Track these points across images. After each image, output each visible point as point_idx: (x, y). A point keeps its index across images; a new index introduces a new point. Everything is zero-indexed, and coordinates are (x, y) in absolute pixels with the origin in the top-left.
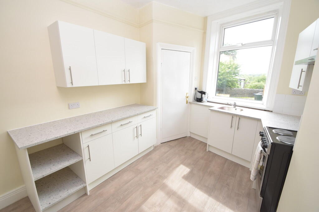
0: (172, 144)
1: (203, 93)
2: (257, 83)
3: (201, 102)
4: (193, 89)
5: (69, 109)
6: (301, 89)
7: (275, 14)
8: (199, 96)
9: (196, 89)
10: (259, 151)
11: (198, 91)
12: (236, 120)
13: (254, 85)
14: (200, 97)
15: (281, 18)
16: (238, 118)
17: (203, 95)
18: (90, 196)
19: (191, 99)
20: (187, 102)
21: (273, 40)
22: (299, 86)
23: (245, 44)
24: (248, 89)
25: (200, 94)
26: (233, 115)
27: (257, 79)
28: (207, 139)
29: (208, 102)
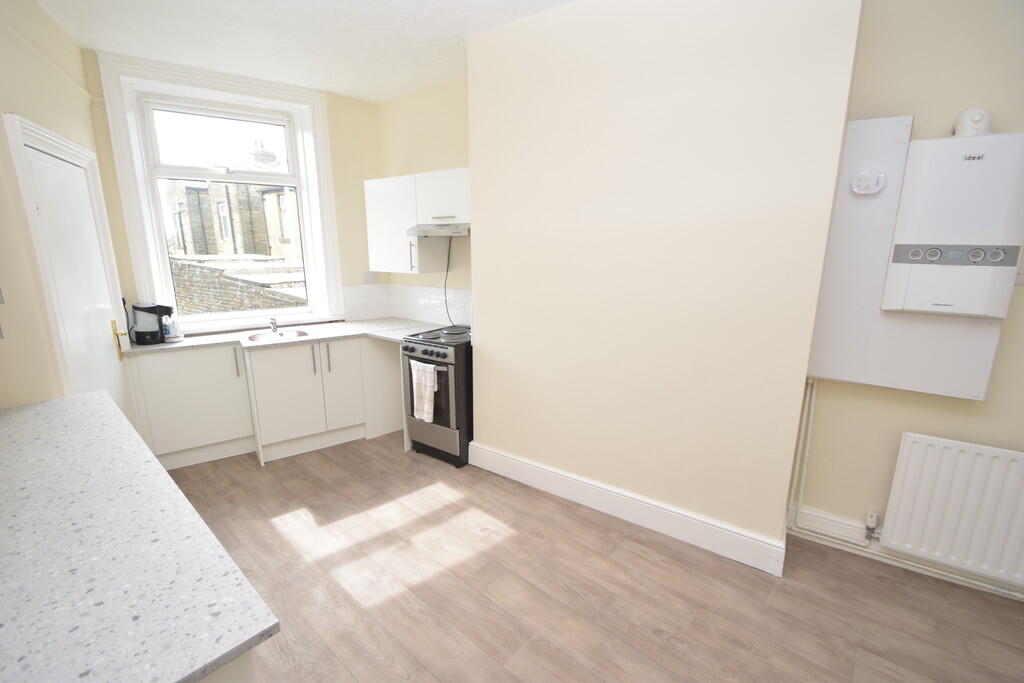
1: (161, 311)
3: (162, 342)
8: (147, 323)
9: (125, 303)
14: (155, 328)
17: (165, 319)
22: (412, 267)
29: (186, 336)
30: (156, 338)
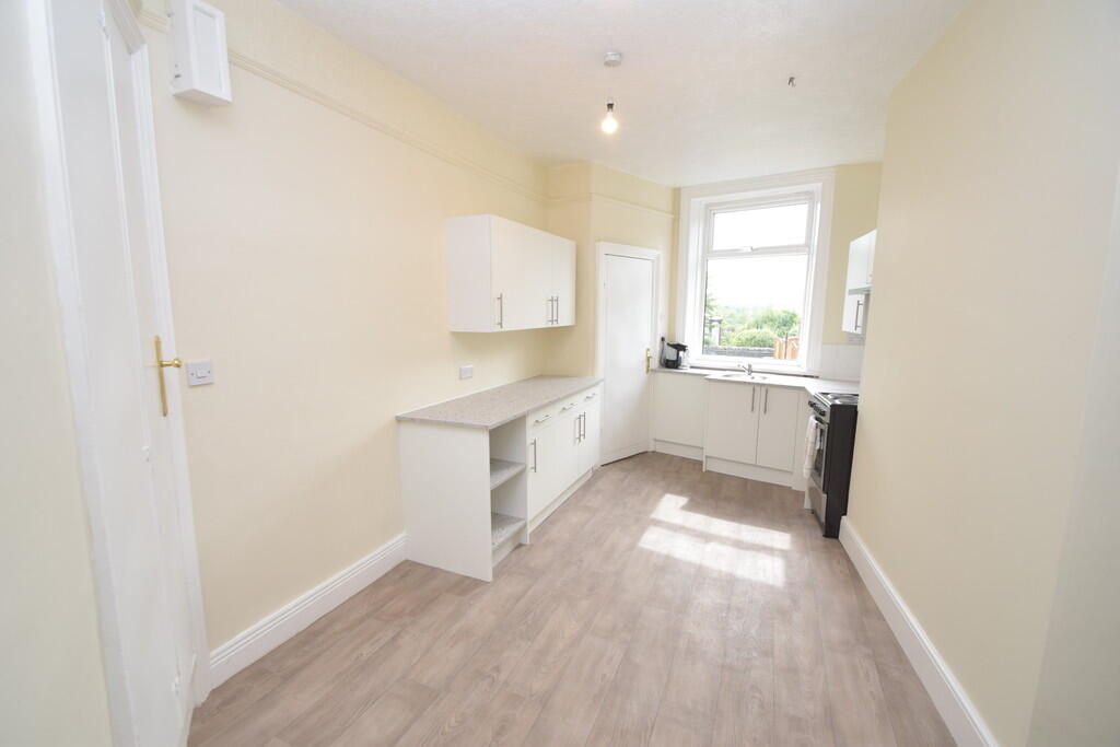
0: (625, 465)
1: (680, 348)
2: (754, 331)
3: (677, 368)
4: (659, 340)
5: (461, 378)
6: (859, 331)
7: (809, 197)
8: (671, 354)
9: (663, 339)
10: (814, 425)
11: (668, 344)
12: (760, 393)
13: (749, 337)
14: (674, 358)
15: (819, 206)
16: (764, 389)
17: (681, 353)
18: (532, 545)
19: (655, 363)
20: (648, 371)
21: (808, 245)
22: (856, 326)
23: (757, 249)
24: (734, 347)
25: (674, 351)
26: (755, 386)
27: (751, 320)
28: (702, 448)
29: (692, 367)
30: (672, 365)
